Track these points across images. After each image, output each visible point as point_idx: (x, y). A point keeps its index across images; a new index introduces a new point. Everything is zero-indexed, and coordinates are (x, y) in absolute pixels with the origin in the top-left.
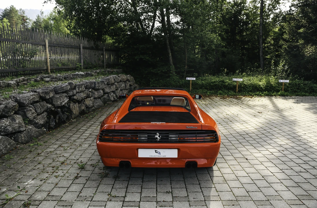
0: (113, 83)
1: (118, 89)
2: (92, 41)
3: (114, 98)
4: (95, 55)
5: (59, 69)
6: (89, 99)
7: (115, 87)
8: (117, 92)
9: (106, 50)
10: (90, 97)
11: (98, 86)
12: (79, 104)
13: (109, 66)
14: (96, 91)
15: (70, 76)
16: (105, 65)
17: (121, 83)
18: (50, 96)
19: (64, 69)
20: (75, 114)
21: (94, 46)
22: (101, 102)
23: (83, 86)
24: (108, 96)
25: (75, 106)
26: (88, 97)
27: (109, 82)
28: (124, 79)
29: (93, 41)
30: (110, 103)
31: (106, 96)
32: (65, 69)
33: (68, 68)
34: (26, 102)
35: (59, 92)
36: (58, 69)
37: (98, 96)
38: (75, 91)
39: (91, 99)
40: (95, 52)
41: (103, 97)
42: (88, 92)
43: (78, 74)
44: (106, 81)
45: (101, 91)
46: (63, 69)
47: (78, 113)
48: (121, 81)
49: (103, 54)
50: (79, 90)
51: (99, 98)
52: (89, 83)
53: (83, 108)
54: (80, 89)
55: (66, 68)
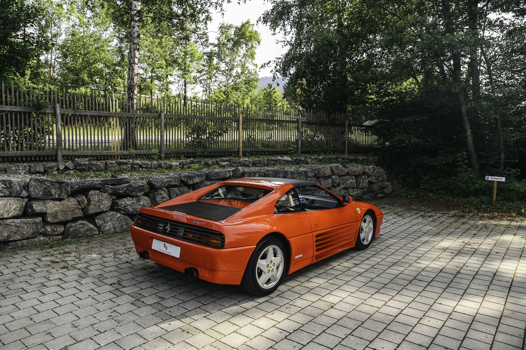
0: (327, 175)
1: (338, 186)
2: (323, 112)
5: (259, 152)
7: (331, 182)
15: (264, 162)
16: (347, 149)
17: (347, 177)
18: (194, 181)
19: (267, 152)
21: (326, 121)
28: (356, 171)
32: (269, 152)
33: (274, 152)
34: (158, 185)
35: (213, 178)
36: (257, 152)
43: (278, 160)
46: (265, 152)
48: (348, 174)
49: (344, 133)
55: (271, 151)
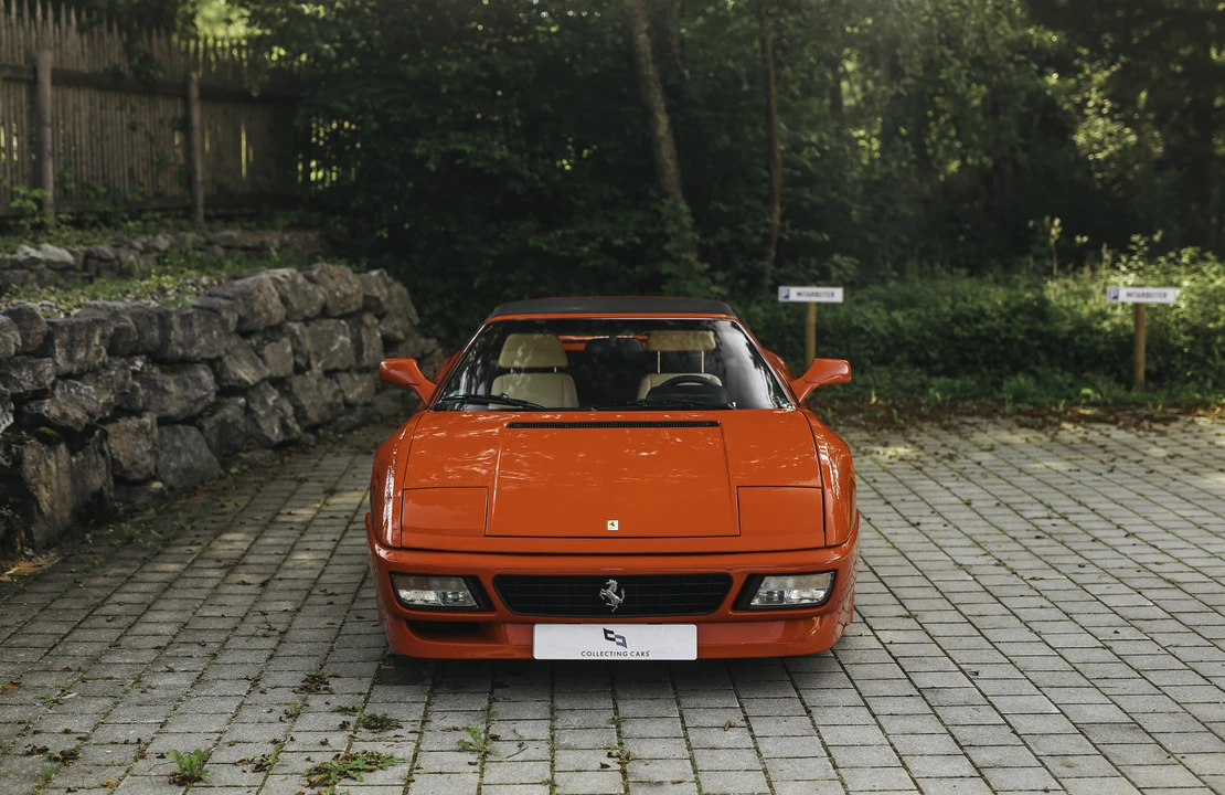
0: (277, 320)
1: (309, 367)
2: (110, 29)
3: (284, 427)
4: (133, 127)
6: (133, 423)
7: (289, 349)
8: (303, 389)
9: (211, 95)
10: (139, 413)
11: (181, 339)
12: (72, 452)
13: (229, 206)
14: (173, 372)
16: (201, 201)
17: (330, 324)
20: (53, 517)
21: (124, 67)
22: (205, 449)
23: (98, 332)
24: (247, 410)
25: (52, 463)
26: (124, 408)
27: (255, 314)
28: (346, 296)
29: (120, 33)
30: (258, 455)
31: (232, 410)
37: (184, 404)
38: (47, 368)
39: (143, 427)
40: (133, 110)
41: (213, 413)
42: (126, 377)
43: (35, 261)
44: (231, 309)
45: (206, 376)
47: (67, 514)
48: (325, 312)
49: (185, 125)
50: (70, 358)
51: (191, 420)
52: (128, 318)
53: (97, 480)
54: (80, 355)
